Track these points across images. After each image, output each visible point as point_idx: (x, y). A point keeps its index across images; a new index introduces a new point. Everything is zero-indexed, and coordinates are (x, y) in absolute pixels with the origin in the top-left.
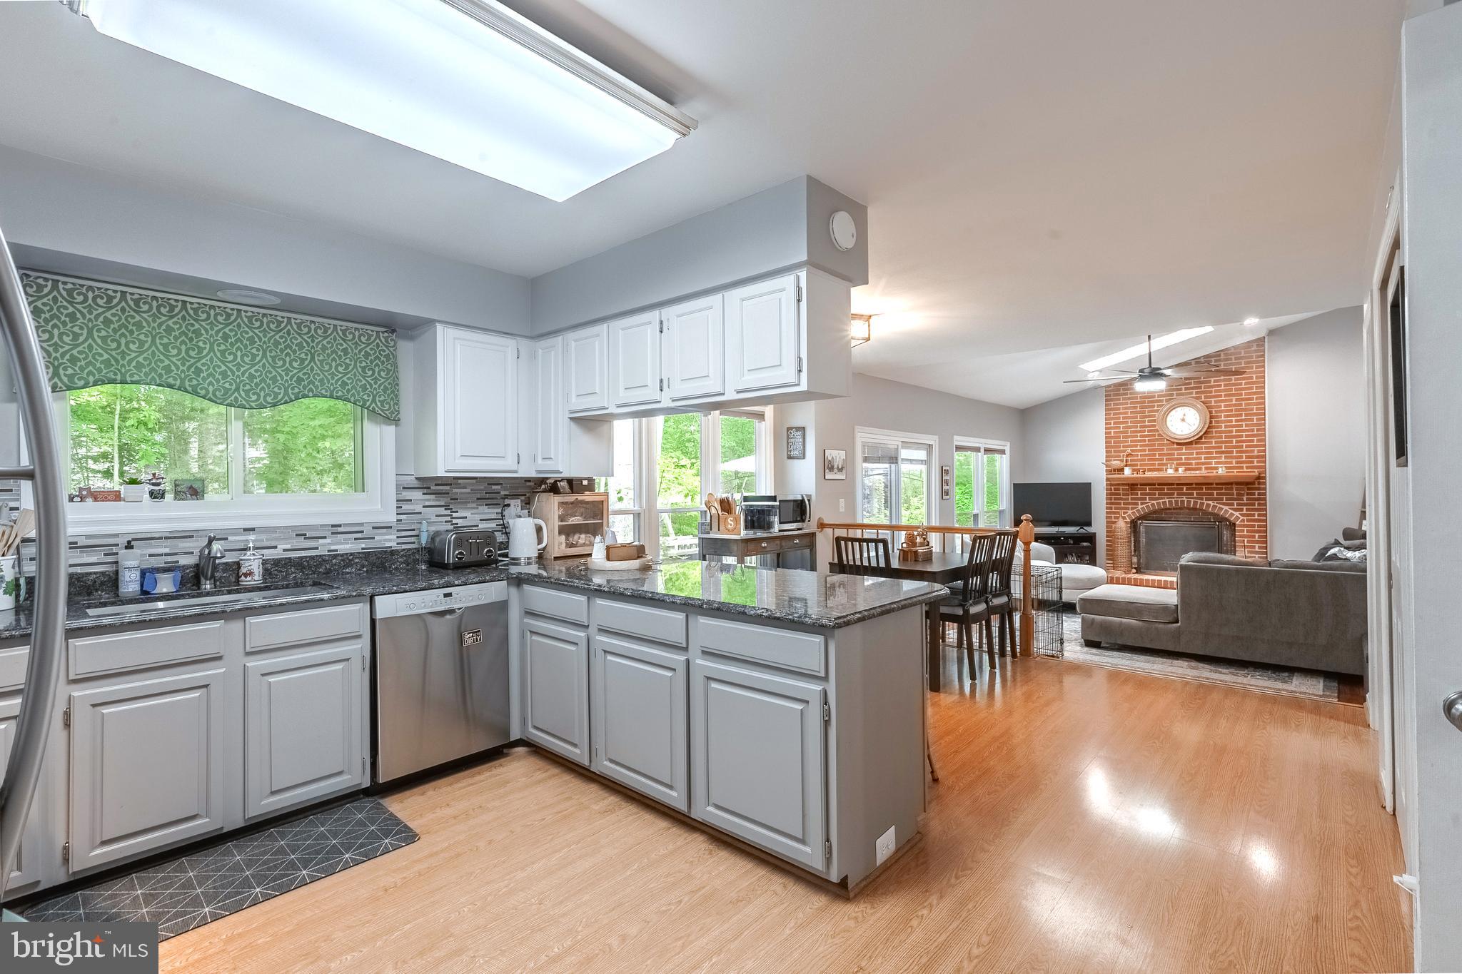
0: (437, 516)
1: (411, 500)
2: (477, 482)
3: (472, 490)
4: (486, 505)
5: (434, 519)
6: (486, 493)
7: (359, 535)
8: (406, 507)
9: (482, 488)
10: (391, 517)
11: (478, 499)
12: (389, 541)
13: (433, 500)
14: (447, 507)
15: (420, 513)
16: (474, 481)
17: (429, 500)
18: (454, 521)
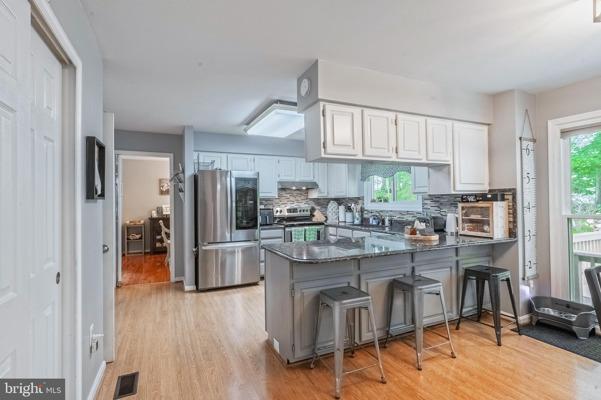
0: (435, 210)
1: (427, 204)
2: (450, 196)
3: (448, 200)
4: (454, 207)
5: (434, 211)
6: (454, 201)
7: (413, 215)
8: (426, 206)
9: (452, 199)
10: (421, 210)
11: (450, 204)
13: (434, 204)
14: (438, 207)
15: (430, 209)
16: (449, 196)
17: (432, 204)
18: (442, 213)
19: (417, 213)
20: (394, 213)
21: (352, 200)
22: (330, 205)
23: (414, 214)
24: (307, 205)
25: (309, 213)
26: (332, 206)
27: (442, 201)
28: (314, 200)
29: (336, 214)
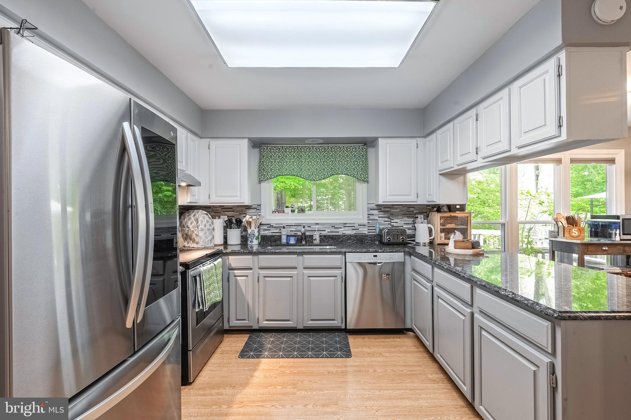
0: (384, 221)
1: (373, 214)
2: (402, 207)
3: (400, 210)
4: (407, 217)
5: (383, 222)
6: (407, 212)
7: (353, 228)
8: (371, 217)
9: (405, 209)
10: (365, 221)
11: (403, 214)
12: (364, 231)
13: (383, 214)
14: (388, 218)
15: (377, 220)
16: (401, 206)
17: (381, 214)
18: (392, 224)
19: (359, 225)
20: (321, 227)
21: (231, 210)
23: (355, 227)
29: (211, 233)
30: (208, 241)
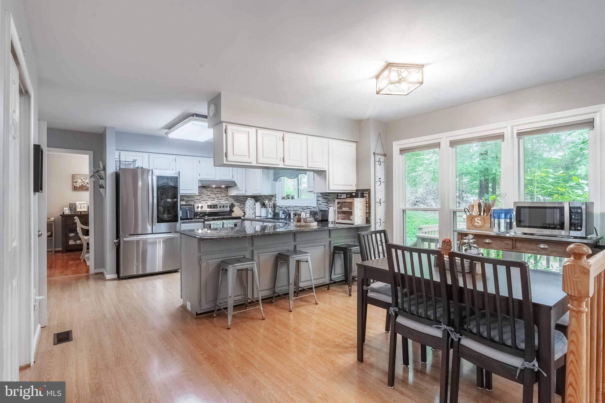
5: (324, 206)
8: (319, 202)
13: (324, 200)
14: (327, 203)
15: (321, 204)
19: (313, 208)
20: (298, 208)
21: (267, 198)
22: (247, 202)
23: (311, 209)
24: (227, 202)
25: (228, 209)
26: (250, 202)
27: (329, 198)
28: (233, 197)
29: (253, 210)
30: (251, 214)
